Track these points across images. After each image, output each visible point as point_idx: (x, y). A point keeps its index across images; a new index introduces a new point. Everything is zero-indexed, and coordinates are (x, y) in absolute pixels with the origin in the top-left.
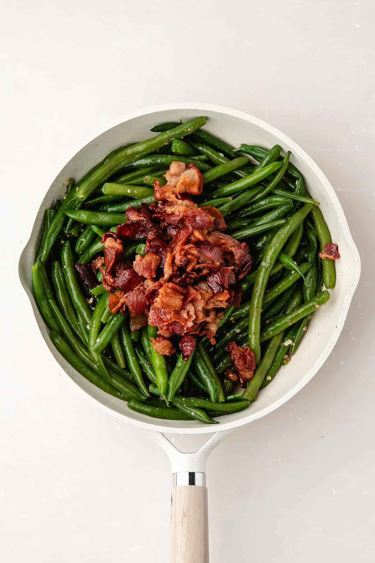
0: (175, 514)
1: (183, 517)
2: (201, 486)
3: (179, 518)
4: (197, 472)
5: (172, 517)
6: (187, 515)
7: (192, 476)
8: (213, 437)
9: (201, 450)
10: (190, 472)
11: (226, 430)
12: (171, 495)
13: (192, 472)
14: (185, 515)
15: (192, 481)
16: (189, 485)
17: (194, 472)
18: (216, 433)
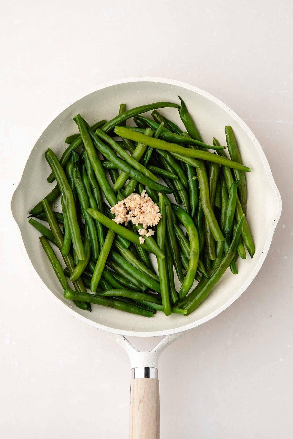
0: (133, 401)
1: (139, 403)
2: (154, 379)
3: (136, 403)
4: (151, 367)
5: (131, 404)
6: (142, 402)
7: (147, 370)
8: (165, 339)
9: (154, 349)
10: (145, 367)
11: (174, 334)
12: (130, 386)
13: (147, 367)
14: (141, 401)
15: (147, 374)
16: (145, 377)
17: (148, 367)
18: (167, 336)
